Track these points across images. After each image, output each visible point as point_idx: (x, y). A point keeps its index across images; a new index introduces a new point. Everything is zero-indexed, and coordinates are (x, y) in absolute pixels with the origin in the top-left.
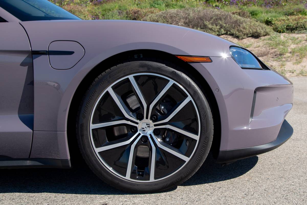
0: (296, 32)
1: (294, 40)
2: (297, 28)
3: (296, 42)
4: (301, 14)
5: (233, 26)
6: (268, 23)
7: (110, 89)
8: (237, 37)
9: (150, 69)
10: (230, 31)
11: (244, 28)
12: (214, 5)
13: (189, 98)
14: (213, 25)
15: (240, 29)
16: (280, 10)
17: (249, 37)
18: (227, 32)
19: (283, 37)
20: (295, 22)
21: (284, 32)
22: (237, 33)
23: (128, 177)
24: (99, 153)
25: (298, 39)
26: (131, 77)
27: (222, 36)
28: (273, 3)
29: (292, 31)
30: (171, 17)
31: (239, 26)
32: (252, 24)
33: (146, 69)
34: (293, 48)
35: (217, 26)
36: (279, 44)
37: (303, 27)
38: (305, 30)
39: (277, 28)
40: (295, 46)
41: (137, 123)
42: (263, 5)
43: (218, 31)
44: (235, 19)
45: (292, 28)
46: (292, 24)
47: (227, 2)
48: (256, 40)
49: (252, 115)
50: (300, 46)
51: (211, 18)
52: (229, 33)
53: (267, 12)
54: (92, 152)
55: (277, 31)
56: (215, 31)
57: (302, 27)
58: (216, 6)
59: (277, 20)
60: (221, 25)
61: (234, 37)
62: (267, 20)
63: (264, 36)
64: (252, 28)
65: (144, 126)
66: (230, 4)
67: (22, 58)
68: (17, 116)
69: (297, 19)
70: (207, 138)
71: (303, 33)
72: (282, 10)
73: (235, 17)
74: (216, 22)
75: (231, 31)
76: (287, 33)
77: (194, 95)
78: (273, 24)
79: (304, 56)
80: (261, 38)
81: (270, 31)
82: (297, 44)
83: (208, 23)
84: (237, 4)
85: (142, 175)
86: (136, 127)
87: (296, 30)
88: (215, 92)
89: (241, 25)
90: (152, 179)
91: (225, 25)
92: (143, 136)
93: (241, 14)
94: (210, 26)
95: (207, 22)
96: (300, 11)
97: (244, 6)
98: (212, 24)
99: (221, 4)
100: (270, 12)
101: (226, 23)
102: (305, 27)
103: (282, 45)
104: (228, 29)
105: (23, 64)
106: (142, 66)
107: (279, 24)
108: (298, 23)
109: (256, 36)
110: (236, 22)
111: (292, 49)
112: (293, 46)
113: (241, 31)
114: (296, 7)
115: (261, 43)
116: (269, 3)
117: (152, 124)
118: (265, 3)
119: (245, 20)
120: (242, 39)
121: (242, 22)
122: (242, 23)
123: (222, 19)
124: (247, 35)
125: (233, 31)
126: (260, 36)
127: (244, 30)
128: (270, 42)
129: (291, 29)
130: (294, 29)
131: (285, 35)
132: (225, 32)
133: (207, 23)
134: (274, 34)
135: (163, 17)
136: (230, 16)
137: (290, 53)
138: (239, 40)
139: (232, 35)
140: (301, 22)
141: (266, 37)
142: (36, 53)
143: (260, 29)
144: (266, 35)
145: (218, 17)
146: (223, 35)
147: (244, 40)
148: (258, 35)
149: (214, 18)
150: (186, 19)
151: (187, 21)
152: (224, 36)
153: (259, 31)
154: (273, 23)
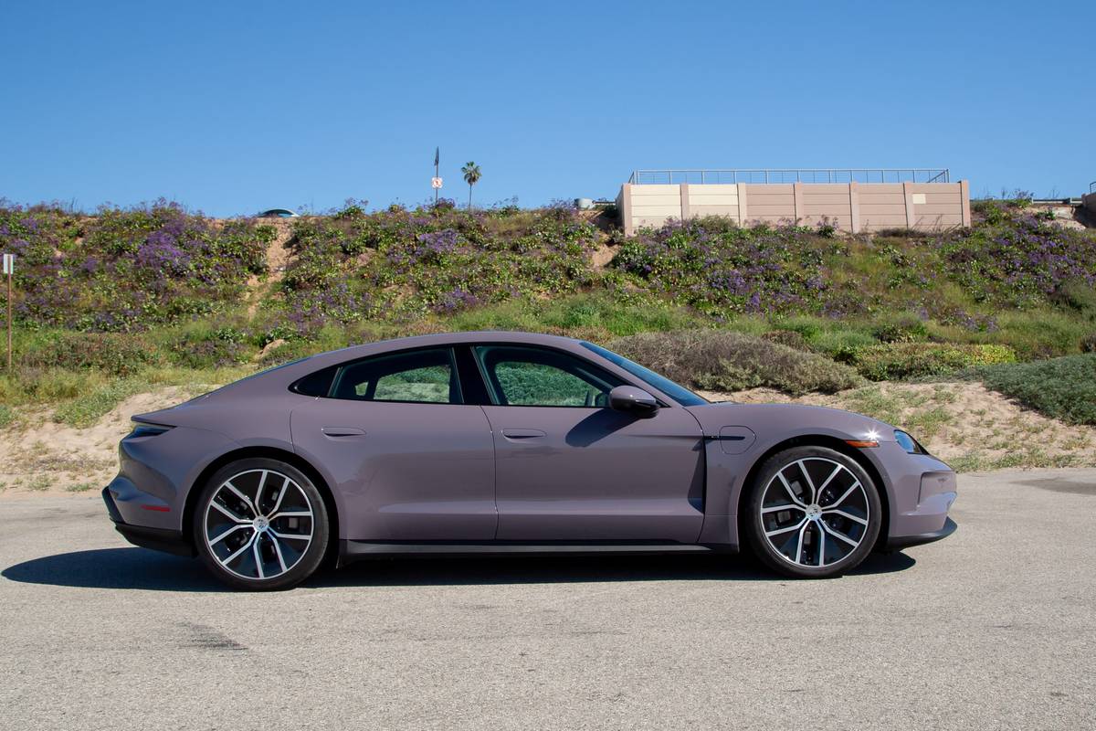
0: (910, 379)
1: (910, 398)
2: (911, 370)
3: (914, 402)
4: (914, 333)
5: (779, 368)
6: (845, 357)
7: (779, 474)
8: (789, 392)
9: (818, 454)
10: (773, 380)
11: (802, 373)
12: (708, 313)
13: (857, 483)
14: (737, 367)
15: (793, 376)
16: (862, 323)
17: (814, 391)
18: (766, 382)
19: (885, 390)
20: (906, 356)
21: (884, 379)
22: (788, 382)
23: (797, 562)
24: (770, 537)
25: (917, 395)
26: (800, 462)
27: (757, 389)
28: (845, 306)
29: (900, 378)
30: (647, 350)
31: (792, 368)
32: (819, 363)
33: (814, 454)
34: (910, 414)
35: (745, 369)
36: (879, 406)
37: (925, 368)
38: (929, 376)
39: (867, 371)
40: (913, 410)
41: (805, 508)
42: (823, 312)
43: (748, 379)
44: (782, 354)
45: (900, 370)
46: (902, 361)
47: (738, 305)
48: (829, 397)
49: (919, 502)
50: (923, 410)
51: (732, 353)
52: (770, 382)
53: (833, 329)
54: (763, 536)
55: (869, 378)
56: (742, 380)
57: (923, 370)
58: (713, 314)
59: (865, 351)
60: (753, 367)
61: (782, 393)
62: (842, 351)
63: (846, 389)
64: (820, 373)
65: (812, 511)
66: (745, 310)
67: (694, 443)
68: (686, 500)
69: (909, 350)
70: (875, 524)
71: (925, 382)
72: (866, 322)
73: (780, 349)
74: (744, 361)
75: (776, 379)
76: (890, 381)
77: (862, 480)
78: (857, 362)
79: (934, 433)
80: (840, 392)
81: (857, 380)
82: (916, 406)
83: (728, 362)
84: (763, 311)
85: (812, 560)
86: (804, 513)
87: (911, 375)
88: (883, 477)
89: (795, 367)
90: (822, 564)
91: (761, 367)
92: (811, 522)
93: (784, 339)
94: (731, 370)
95: (725, 360)
96: (911, 327)
97: (779, 312)
98: (735, 365)
99: (725, 309)
100: (840, 328)
101: (763, 364)
102: (928, 369)
103: (886, 409)
104: (770, 375)
105: (695, 449)
106: (812, 451)
107: (870, 361)
108: (912, 359)
109: (828, 389)
110: (784, 359)
111: (907, 416)
112: (908, 411)
113: (797, 379)
114: (900, 316)
115: (840, 404)
116: (837, 307)
117: (820, 509)
118: (827, 308)
119: (802, 357)
120: (800, 395)
121: (797, 359)
122: (797, 363)
123: (756, 355)
124: (810, 387)
125: (779, 379)
126: (837, 390)
127: (803, 377)
128: (859, 402)
129: (898, 373)
130: (906, 373)
131: (888, 386)
132: (763, 382)
133: (724, 362)
134: (865, 385)
135: (630, 350)
136: (772, 349)
137: (905, 424)
138: (794, 398)
139: (777, 387)
140: (921, 358)
141: (849, 391)
142: (705, 439)
143: (835, 374)
144: (849, 387)
145: (747, 350)
146: (757, 387)
147: (804, 397)
148: (832, 388)
149: (739, 352)
150: (679, 355)
151: (682, 358)
152: (761, 389)
153: (834, 379)
154: (857, 357)
